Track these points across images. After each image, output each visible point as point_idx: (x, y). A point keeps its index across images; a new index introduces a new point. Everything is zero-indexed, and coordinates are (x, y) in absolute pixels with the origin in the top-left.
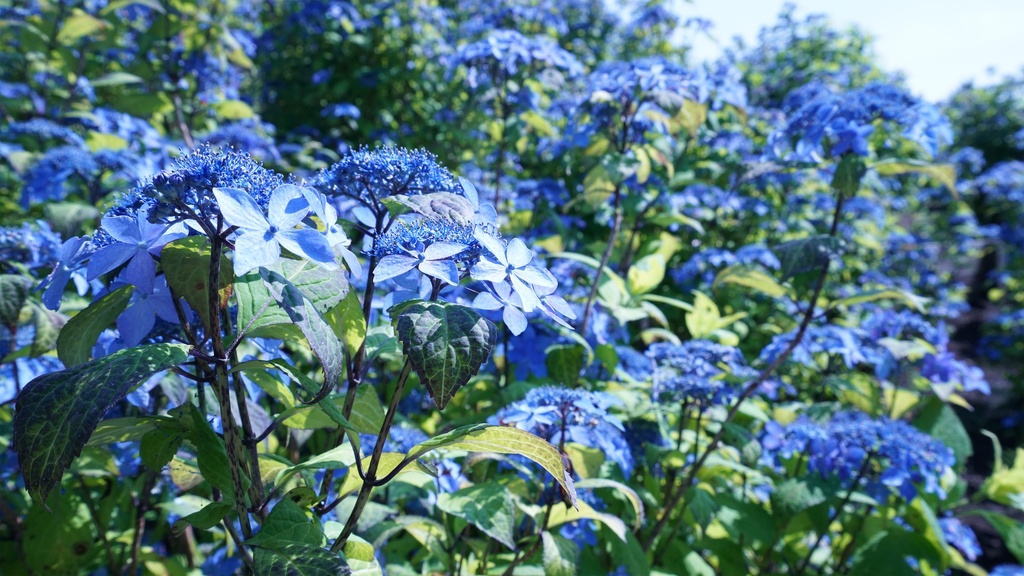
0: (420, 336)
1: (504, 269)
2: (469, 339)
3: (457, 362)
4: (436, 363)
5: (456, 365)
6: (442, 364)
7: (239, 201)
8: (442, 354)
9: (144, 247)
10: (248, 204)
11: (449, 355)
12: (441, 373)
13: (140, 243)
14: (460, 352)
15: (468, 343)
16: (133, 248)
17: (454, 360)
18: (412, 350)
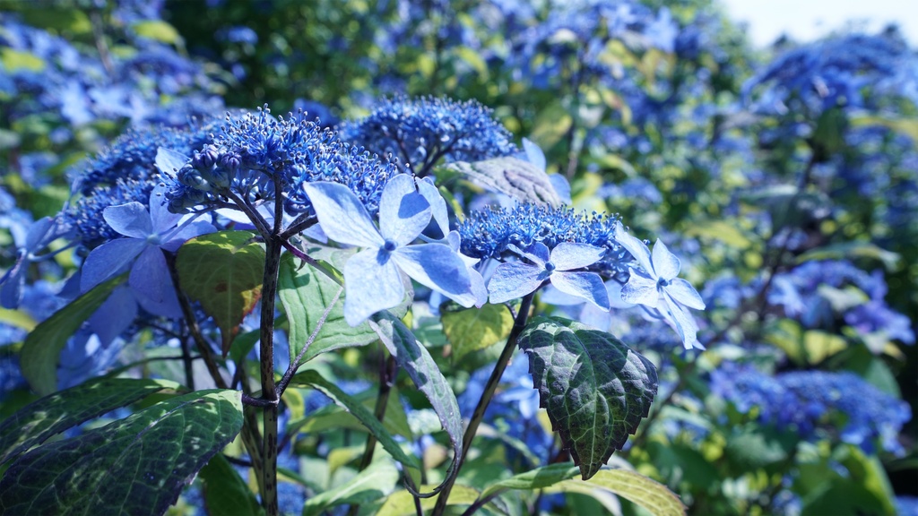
0: (560, 380)
1: (655, 285)
2: (624, 384)
3: (611, 416)
4: (584, 420)
5: (610, 421)
6: (592, 421)
7: (338, 202)
8: (591, 405)
9: (154, 242)
10: (351, 206)
11: (600, 408)
12: (590, 432)
13: (151, 236)
14: (613, 403)
15: (622, 390)
16: (141, 244)
17: (607, 415)
18: (552, 401)
